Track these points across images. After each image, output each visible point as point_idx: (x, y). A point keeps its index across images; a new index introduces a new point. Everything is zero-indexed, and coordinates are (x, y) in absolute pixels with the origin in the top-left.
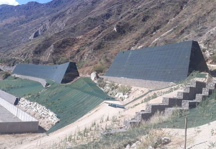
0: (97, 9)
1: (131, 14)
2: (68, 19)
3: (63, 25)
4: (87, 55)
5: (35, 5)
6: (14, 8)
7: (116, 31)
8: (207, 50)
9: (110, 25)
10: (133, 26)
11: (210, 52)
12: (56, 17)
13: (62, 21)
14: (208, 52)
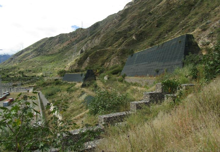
0: (123, 24)
1: (147, 24)
2: (102, 36)
3: (99, 41)
4: (113, 61)
5: (81, 30)
6: (68, 35)
7: (135, 39)
8: (211, 43)
9: (132, 35)
10: (148, 33)
11: (213, 44)
12: (94, 36)
13: (99, 38)
14: (212, 44)
